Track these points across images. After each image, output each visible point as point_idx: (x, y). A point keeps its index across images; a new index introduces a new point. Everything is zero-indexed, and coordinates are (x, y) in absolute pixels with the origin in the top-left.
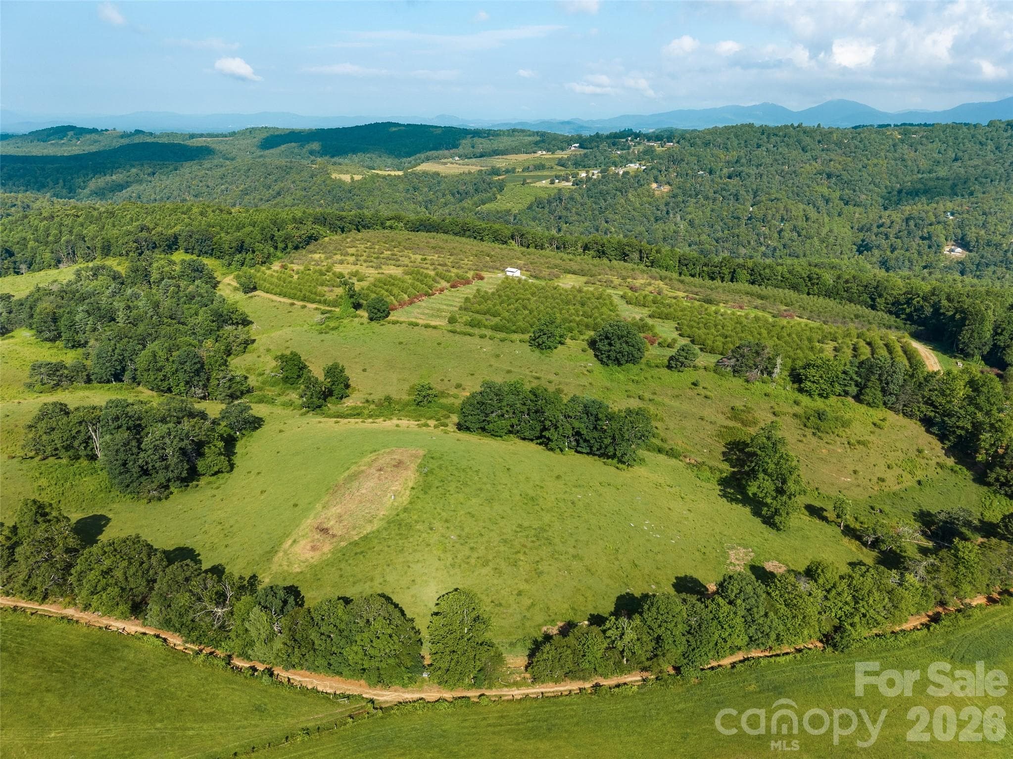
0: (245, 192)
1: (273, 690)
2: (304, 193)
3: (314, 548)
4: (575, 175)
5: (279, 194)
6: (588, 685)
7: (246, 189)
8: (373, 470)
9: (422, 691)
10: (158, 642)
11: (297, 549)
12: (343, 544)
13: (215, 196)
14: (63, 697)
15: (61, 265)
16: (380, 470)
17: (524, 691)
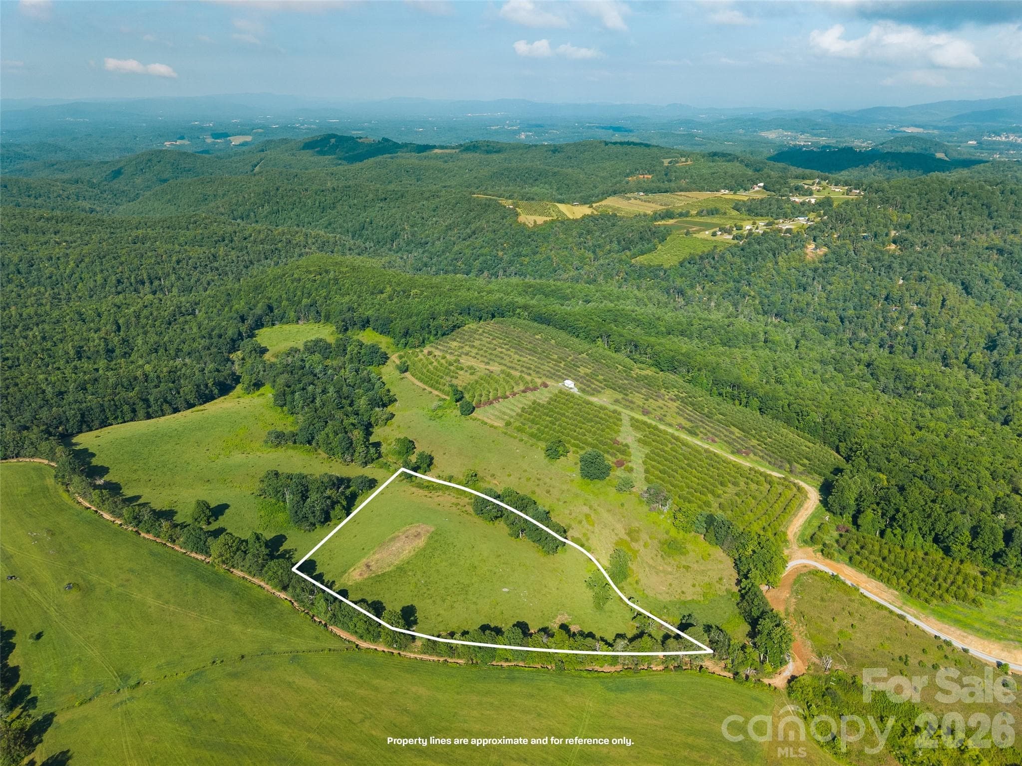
0: (449, 228)
1: (324, 632)
2: (492, 236)
3: (361, 575)
4: (740, 228)
5: (474, 233)
6: (442, 659)
7: (450, 225)
8: (404, 537)
9: (378, 646)
10: (290, 604)
11: (353, 573)
12: (373, 575)
13: (426, 228)
14: (254, 618)
15: (299, 321)
16: (407, 537)
17: (416, 656)
